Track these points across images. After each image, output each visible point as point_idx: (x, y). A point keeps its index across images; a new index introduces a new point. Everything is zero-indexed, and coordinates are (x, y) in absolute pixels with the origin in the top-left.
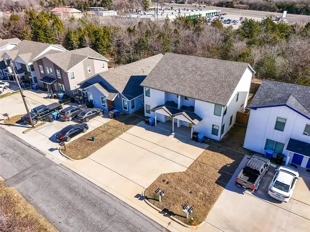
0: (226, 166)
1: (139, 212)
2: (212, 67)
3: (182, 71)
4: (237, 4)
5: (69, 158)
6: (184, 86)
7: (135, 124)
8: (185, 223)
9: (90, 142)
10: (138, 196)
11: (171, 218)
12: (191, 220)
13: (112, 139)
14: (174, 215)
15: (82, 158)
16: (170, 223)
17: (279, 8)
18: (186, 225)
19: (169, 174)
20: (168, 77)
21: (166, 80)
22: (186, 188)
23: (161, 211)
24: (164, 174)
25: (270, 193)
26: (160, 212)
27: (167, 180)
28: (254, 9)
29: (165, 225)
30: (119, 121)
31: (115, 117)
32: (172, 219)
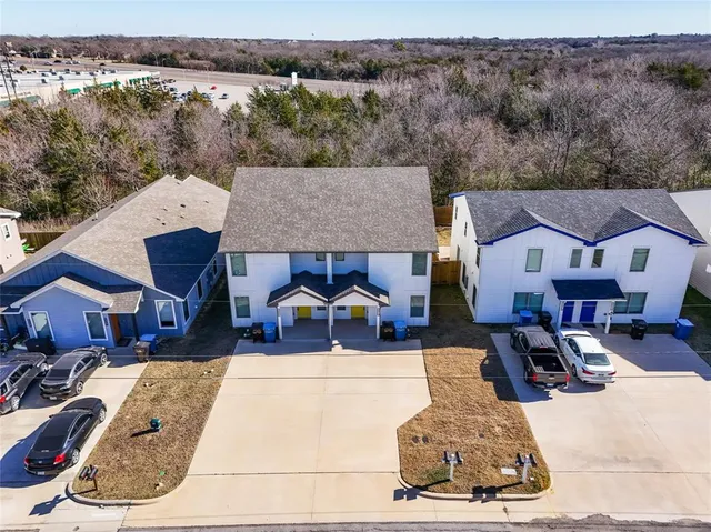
0: (482, 365)
1: (434, 523)
2: (363, 183)
3: (303, 202)
4: (186, 58)
5: (133, 501)
6: (330, 232)
7: (229, 352)
8: (528, 492)
9: (149, 437)
10: (398, 495)
11: (499, 500)
12: (533, 482)
13: (207, 407)
14: (500, 489)
15: (175, 485)
16: (505, 509)
17: (274, 67)
18: (534, 496)
19: (410, 422)
20: (279, 219)
21: (279, 227)
22: (467, 433)
23: (471, 496)
24: (403, 426)
25: (585, 377)
26: (471, 501)
27: (421, 436)
28: (225, 69)
29: (503, 518)
30: (172, 360)
31: (154, 353)
32: (503, 500)
